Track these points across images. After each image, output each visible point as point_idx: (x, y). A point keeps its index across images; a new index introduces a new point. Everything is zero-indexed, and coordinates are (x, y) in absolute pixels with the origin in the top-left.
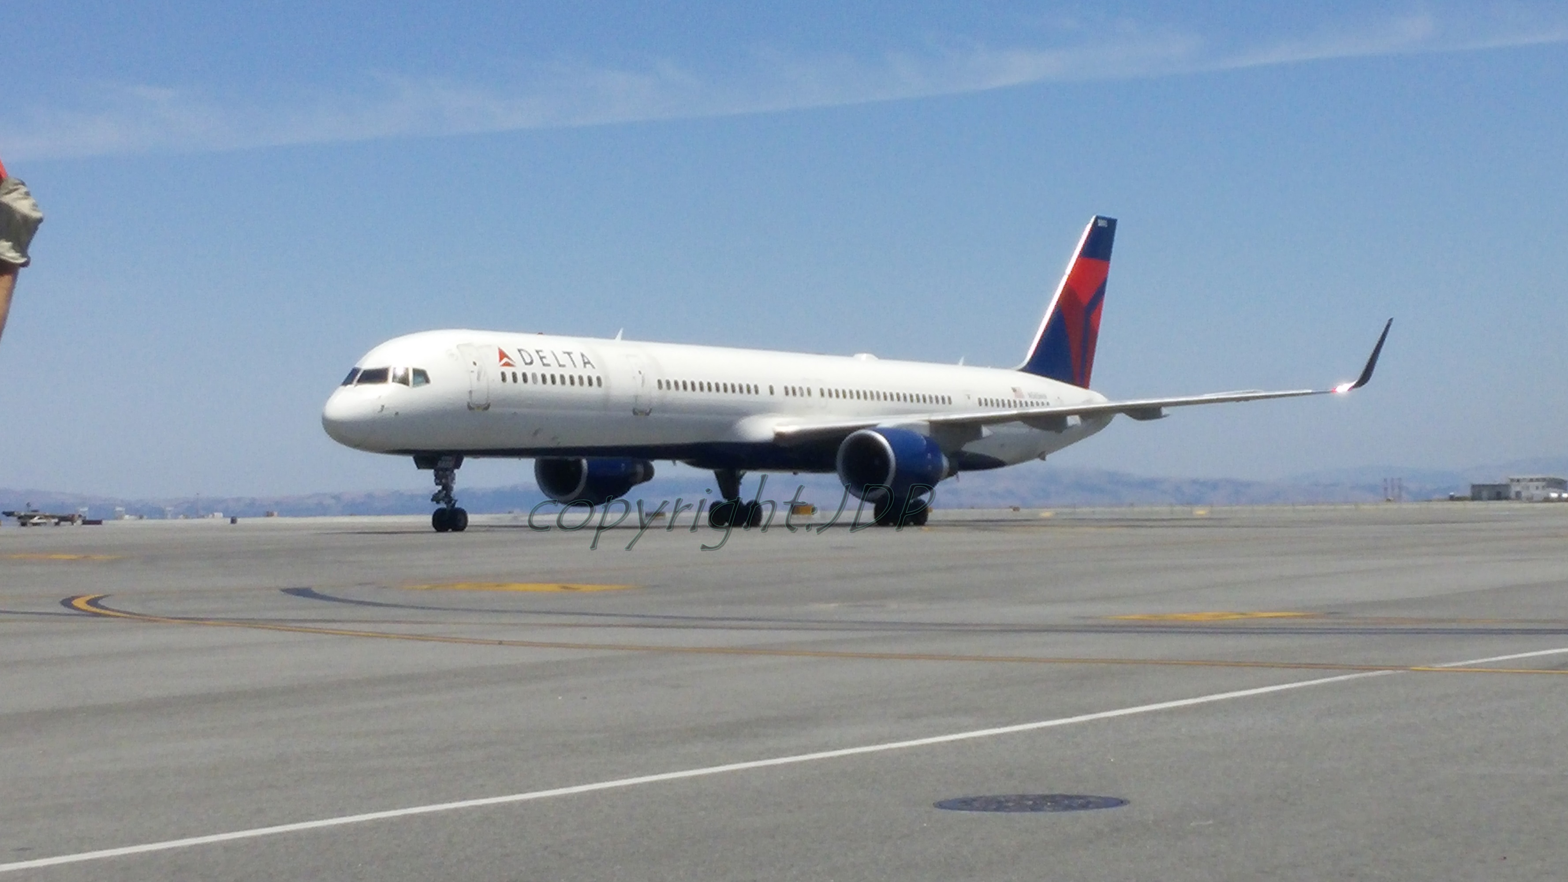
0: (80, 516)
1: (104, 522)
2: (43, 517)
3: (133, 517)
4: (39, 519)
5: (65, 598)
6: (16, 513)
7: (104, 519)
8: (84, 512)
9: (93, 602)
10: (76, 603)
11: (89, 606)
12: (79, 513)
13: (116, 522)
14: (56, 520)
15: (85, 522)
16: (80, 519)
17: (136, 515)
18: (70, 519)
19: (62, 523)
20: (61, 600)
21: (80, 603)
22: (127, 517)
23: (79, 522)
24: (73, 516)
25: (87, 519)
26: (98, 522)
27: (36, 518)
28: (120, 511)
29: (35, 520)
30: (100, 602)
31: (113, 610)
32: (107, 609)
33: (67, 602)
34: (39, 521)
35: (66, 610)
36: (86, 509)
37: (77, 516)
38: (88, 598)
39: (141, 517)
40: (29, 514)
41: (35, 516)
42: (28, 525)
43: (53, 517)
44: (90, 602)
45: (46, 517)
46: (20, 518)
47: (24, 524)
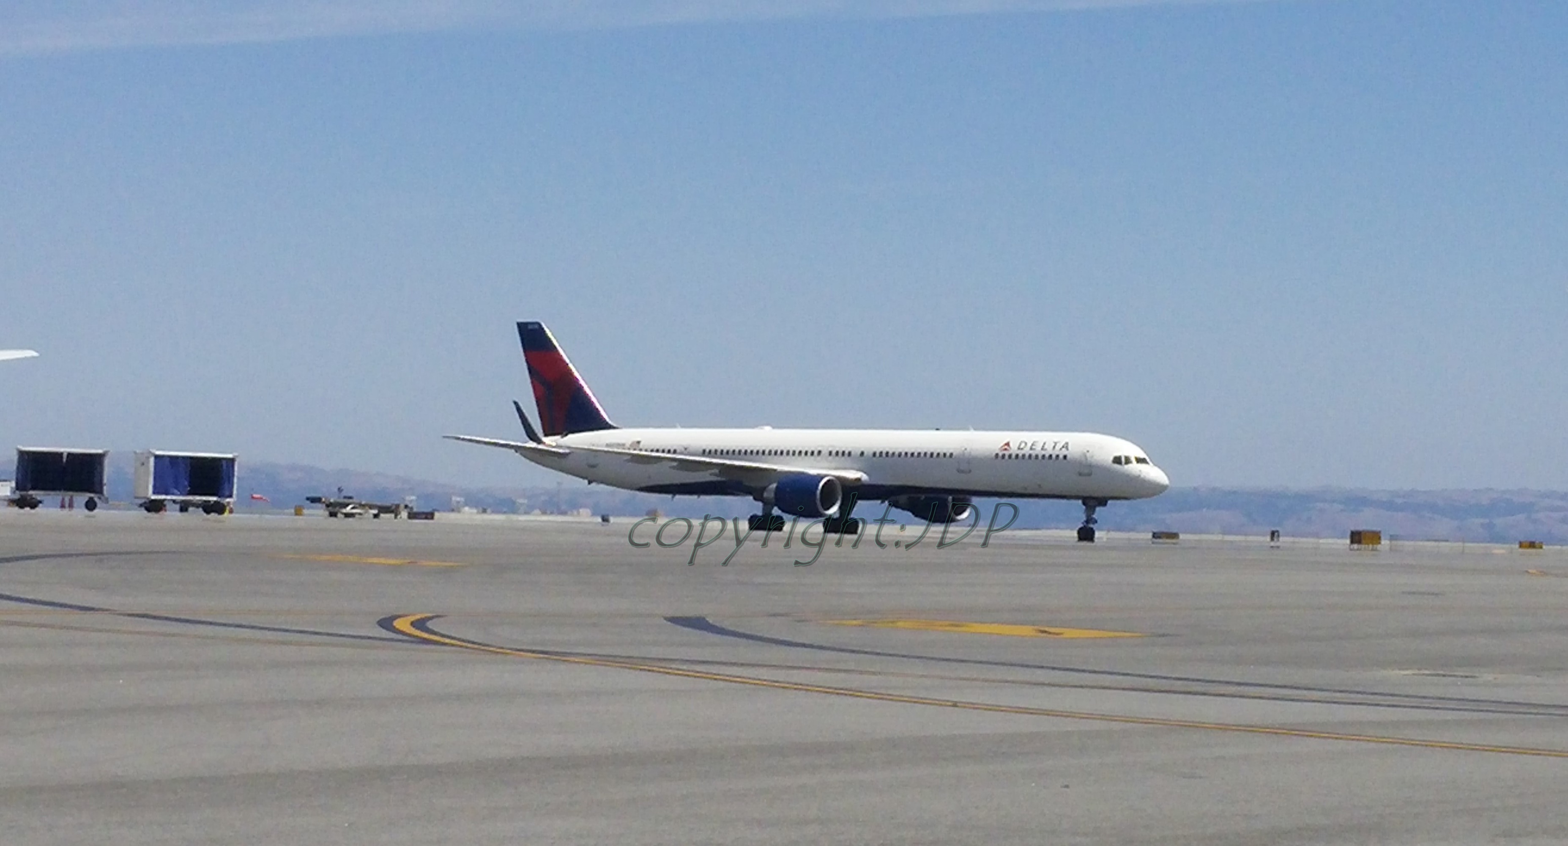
0: (406, 507)
1: (437, 515)
2: (357, 506)
3: (475, 511)
4: (353, 508)
5: (383, 617)
6: (323, 500)
7: (438, 511)
8: (411, 501)
9: (419, 624)
10: (398, 624)
11: (414, 629)
12: (407, 503)
13: (453, 516)
14: (375, 512)
15: (412, 516)
16: (406, 510)
17: (476, 507)
18: (393, 510)
19: (382, 515)
20: (378, 619)
21: (401, 624)
22: (467, 509)
23: (404, 514)
24: (398, 506)
25: (415, 510)
26: (430, 516)
27: (351, 506)
28: (458, 502)
29: (348, 509)
30: (430, 625)
31: (443, 636)
32: (435, 633)
33: (386, 623)
34: (354, 511)
35: (385, 633)
36: (413, 498)
37: (402, 506)
38: (413, 618)
39: (484, 511)
40: (342, 500)
41: (348, 505)
42: (339, 515)
43: (371, 507)
44: (417, 624)
45: (362, 506)
46: (328, 506)
47: (333, 515)
